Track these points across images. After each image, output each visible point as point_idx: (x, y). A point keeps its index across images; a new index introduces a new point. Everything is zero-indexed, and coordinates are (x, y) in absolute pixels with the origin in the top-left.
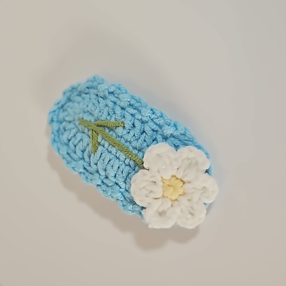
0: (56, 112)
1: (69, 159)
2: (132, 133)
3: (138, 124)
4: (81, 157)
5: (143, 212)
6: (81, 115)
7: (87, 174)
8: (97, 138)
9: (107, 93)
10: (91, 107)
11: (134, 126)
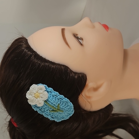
0: (71, 113)
1: (68, 102)
2: (48, 109)
3: (46, 111)
5: (46, 90)
6: (63, 113)
9: (55, 118)
10: (60, 115)
11: (47, 110)
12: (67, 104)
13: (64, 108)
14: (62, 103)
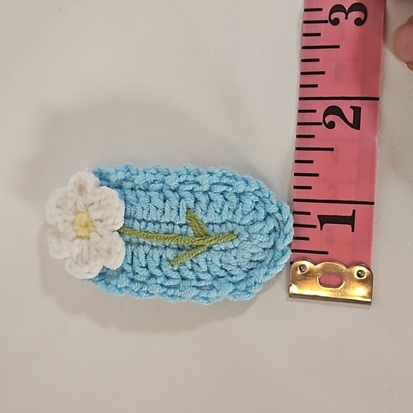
4: (210, 193)
6: (236, 243)
7: (191, 178)
8: (193, 230)
11: (159, 267)
12: (230, 189)
13: (226, 216)
14: (204, 199)
